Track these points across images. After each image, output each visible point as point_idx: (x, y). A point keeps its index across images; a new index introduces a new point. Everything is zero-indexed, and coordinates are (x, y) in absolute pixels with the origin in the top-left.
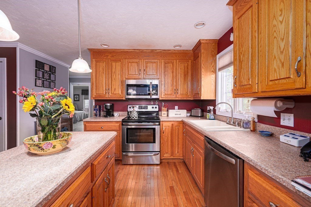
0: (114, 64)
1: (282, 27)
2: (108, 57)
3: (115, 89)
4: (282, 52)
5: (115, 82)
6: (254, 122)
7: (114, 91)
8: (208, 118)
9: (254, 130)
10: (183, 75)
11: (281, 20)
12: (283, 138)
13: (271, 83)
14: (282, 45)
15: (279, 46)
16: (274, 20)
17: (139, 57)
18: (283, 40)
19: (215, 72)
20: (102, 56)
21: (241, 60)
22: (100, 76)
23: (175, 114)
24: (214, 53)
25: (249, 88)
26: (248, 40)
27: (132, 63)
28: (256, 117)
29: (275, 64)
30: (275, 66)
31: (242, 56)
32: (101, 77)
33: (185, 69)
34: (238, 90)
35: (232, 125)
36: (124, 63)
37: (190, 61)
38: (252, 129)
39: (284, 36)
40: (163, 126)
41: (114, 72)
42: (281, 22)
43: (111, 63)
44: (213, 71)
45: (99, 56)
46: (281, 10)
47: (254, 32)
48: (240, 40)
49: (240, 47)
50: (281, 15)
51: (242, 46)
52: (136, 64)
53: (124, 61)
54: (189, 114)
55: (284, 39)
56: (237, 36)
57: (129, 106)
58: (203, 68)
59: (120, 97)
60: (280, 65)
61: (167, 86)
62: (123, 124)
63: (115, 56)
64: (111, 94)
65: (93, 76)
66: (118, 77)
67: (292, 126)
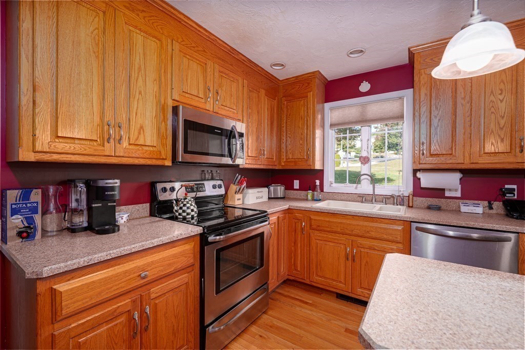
0: (138, 39)
1: (502, 106)
3: (142, 127)
7: (139, 133)
10: (269, 123)
11: (501, 99)
13: (485, 155)
14: (502, 122)
15: (498, 122)
18: (502, 117)
22: (79, 62)
23: (257, 198)
27: (190, 62)
29: (493, 138)
30: (492, 140)
33: (272, 112)
36: (170, 51)
37: (277, 98)
39: (504, 115)
42: (501, 101)
46: (501, 90)
50: (501, 94)
52: (199, 70)
53: (170, 45)
55: (504, 117)
57: (159, 186)
59: (158, 157)
62: (210, 240)
63: (140, 14)
64: (125, 144)
65: (38, 50)
66: (151, 88)
67: (460, 196)
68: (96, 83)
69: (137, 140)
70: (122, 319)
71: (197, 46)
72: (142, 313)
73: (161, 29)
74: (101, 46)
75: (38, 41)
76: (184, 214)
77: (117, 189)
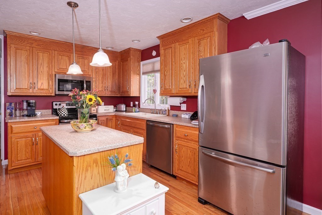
0: (41, 54)
1: (184, 65)
2: (33, 45)
3: (42, 83)
4: (184, 77)
5: (42, 75)
6: (169, 110)
7: (41, 85)
8: (134, 111)
9: (168, 115)
10: (111, 74)
11: (184, 62)
12: (183, 116)
13: (180, 89)
14: (185, 73)
15: (183, 73)
16: (182, 61)
17: (70, 50)
18: (185, 71)
19: (139, 74)
20: (24, 42)
21: (166, 74)
22: (22, 66)
23: (105, 110)
24: (139, 60)
25: (170, 91)
26: (170, 65)
27: (62, 56)
28: (169, 107)
29: (182, 81)
30: (182, 82)
31: (166, 72)
32: (23, 68)
33: (114, 68)
34: (163, 91)
35: (155, 114)
36: (53, 55)
37: (117, 61)
38: (168, 114)
40: (100, 121)
41: (41, 64)
43: (37, 53)
44: (138, 74)
45: (19, 42)
46: (184, 58)
47: (172, 62)
48: (165, 63)
49: (165, 67)
50: (184, 60)
51: (166, 66)
52: (67, 58)
53: (53, 53)
54: (115, 110)
56: (163, 60)
58: (132, 70)
59: (49, 92)
60: (184, 82)
61: (98, 83)
62: (61, 121)
63: (41, 46)
64: (36, 89)
65: (11, 66)
66: (46, 69)
67: (186, 110)
68: (27, 71)
69: (40, 87)
70: (30, 138)
71: (66, 50)
72: (36, 139)
73: (50, 48)
74: (28, 60)
75: (11, 63)
76: (61, 114)
77: (34, 103)
